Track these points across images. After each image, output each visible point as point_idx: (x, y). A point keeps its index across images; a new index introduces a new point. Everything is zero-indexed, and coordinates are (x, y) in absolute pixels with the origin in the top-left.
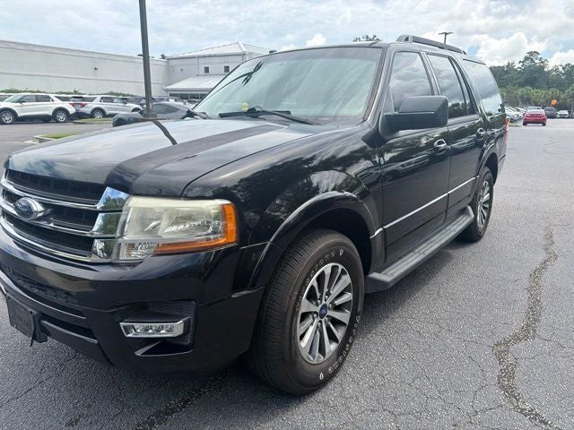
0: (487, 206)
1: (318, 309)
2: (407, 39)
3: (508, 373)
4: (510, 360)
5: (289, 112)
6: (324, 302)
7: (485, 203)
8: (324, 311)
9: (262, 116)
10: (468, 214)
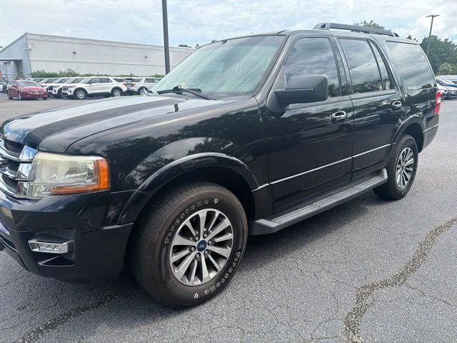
0: (411, 169)
1: (196, 244)
2: (324, 26)
3: (359, 312)
4: (369, 300)
5: (199, 90)
6: (202, 239)
7: (407, 167)
8: (202, 246)
9: (183, 93)
10: (382, 176)
